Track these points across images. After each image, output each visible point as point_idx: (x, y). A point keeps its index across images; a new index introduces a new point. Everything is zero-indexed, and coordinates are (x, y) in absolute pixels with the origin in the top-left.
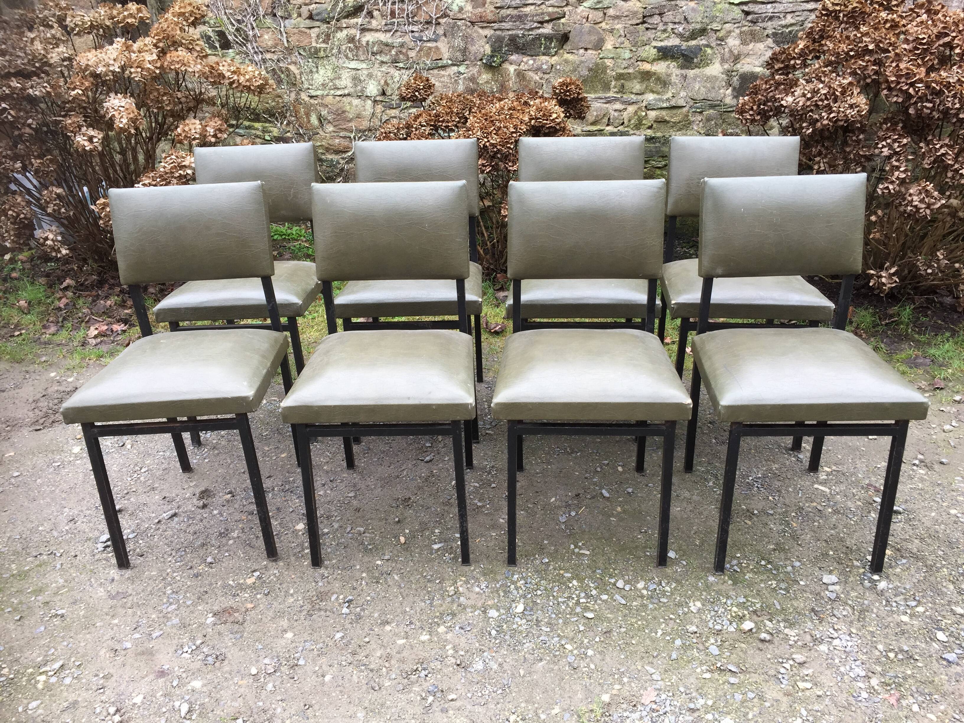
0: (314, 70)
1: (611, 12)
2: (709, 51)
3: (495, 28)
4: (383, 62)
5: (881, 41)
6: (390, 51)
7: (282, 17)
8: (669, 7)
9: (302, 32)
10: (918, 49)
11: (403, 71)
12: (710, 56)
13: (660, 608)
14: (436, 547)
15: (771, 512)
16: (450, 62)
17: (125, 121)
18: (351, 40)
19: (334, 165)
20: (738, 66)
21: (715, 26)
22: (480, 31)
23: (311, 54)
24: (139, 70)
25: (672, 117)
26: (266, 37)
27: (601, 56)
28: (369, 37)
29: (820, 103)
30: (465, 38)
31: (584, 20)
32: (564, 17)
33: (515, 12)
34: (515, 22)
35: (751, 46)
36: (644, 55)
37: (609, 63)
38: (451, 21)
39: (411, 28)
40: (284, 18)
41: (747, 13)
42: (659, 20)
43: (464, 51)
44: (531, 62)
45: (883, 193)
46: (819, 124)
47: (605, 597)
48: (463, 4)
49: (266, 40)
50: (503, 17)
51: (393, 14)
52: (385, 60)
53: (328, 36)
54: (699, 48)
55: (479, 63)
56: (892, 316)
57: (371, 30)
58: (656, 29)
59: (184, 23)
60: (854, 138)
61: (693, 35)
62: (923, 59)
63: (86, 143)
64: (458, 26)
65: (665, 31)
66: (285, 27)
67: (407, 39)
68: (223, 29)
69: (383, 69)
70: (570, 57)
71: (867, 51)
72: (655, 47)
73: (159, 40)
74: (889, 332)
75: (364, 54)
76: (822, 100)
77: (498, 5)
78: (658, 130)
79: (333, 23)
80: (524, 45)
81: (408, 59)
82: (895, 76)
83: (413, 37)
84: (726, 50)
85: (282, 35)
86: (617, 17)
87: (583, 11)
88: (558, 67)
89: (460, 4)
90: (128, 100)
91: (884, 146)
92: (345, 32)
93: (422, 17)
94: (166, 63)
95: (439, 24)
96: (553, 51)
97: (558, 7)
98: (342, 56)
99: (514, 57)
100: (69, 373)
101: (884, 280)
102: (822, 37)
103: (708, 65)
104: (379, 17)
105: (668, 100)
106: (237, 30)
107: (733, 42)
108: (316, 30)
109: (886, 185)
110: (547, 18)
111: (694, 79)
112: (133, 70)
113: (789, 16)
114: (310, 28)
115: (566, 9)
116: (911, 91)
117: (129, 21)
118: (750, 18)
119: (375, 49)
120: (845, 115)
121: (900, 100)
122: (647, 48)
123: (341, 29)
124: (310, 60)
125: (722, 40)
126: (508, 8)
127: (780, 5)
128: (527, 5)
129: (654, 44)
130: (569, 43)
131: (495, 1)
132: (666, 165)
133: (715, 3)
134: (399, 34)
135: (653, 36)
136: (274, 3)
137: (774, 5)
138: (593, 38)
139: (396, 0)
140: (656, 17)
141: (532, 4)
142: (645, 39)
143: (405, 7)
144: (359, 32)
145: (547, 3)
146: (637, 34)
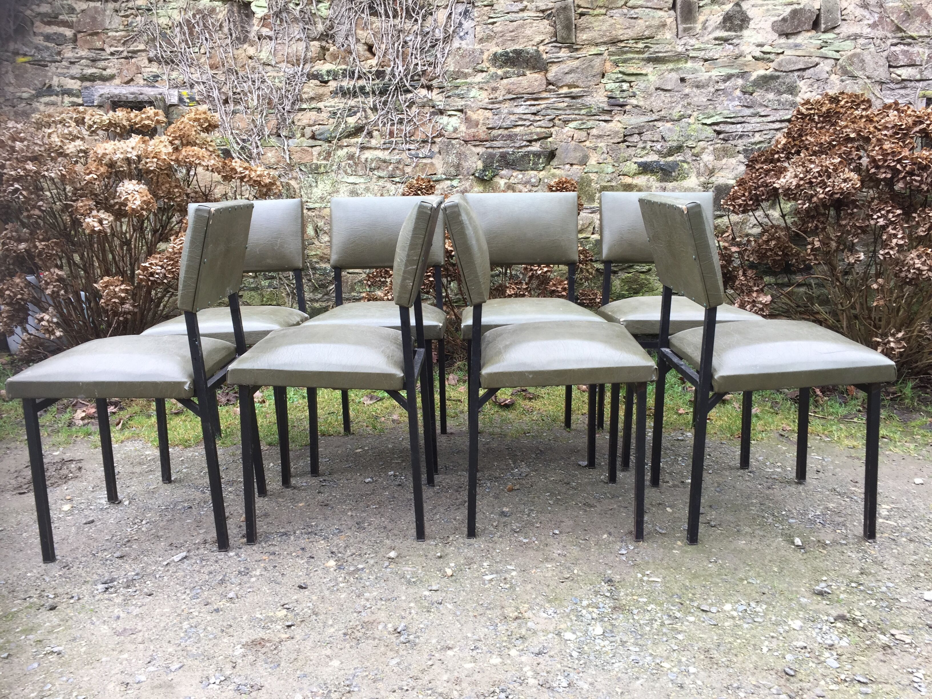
0: (314, 184)
1: (594, 132)
2: (685, 166)
3: (487, 146)
4: (380, 177)
5: (860, 131)
6: (387, 167)
7: (286, 137)
8: (647, 128)
9: (304, 150)
10: (898, 134)
11: (399, 185)
12: (686, 171)
13: (756, 628)
14: (488, 578)
15: (844, 542)
16: (444, 177)
17: (138, 202)
18: (351, 157)
19: (327, 273)
20: (713, 179)
21: (690, 143)
22: (473, 149)
23: (312, 170)
24: (155, 160)
26: (269, 154)
27: (586, 171)
28: (368, 155)
29: (814, 180)
30: (459, 155)
31: (570, 139)
32: (551, 136)
33: (506, 132)
34: (505, 140)
35: (724, 161)
36: (625, 170)
37: (593, 176)
38: (446, 140)
39: (408, 146)
40: (288, 138)
41: (719, 133)
42: (638, 139)
43: (458, 167)
44: (520, 176)
45: (885, 258)
46: (815, 199)
47: (692, 619)
48: (457, 125)
49: (269, 157)
50: (494, 137)
51: (391, 134)
52: (382, 175)
53: (329, 154)
54: (676, 164)
55: (471, 177)
56: (894, 393)
57: (371, 148)
58: (635, 147)
59: (199, 128)
60: (849, 211)
61: (671, 152)
62: (904, 142)
63: (96, 224)
64: (453, 145)
65: (644, 148)
66: (288, 145)
67: (404, 156)
68: (228, 147)
69: (380, 184)
70: (557, 172)
71: (848, 139)
72: (635, 163)
73: (175, 138)
75: (362, 170)
76: (816, 178)
77: (490, 126)
79: (334, 142)
80: (514, 161)
81: (404, 174)
82: (882, 155)
83: (410, 154)
84: (702, 165)
85: (285, 153)
86: (599, 137)
87: (568, 131)
88: (546, 181)
89: (455, 125)
90: (141, 186)
91: (879, 217)
92: (345, 150)
93: (419, 136)
94: (181, 157)
95: (435, 142)
96: (541, 166)
97: (546, 128)
98: (341, 171)
99: (504, 172)
100: (55, 448)
101: (892, 345)
102: (800, 136)
103: (685, 178)
104: (379, 137)
106: (242, 148)
107: (707, 158)
108: (318, 148)
109: (886, 251)
110: (535, 137)
112: (148, 160)
113: (757, 135)
114: (312, 147)
115: (552, 130)
116: (898, 166)
117: (146, 122)
118: (721, 136)
119: (373, 165)
120: (841, 188)
121: (889, 176)
122: (628, 163)
123: (341, 147)
124: (310, 176)
125: (696, 155)
126: (499, 128)
127: (749, 125)
128: (516, 126)
129: (635, 160)
130: (555, 159)
131: (487, 122)
132: (650, 270)
133: (689, 124)
134: (396, 151)
135: (633, 153)
136: (279, 124)
137: (743, 125)
138: (578, 154)
139: (396, 122)
140: (636, 136)
141: (521, 125)
142: (626, 155)
143: (403, 127)
144: (358, 150)
145: (535, 124)
146: (618, 151)
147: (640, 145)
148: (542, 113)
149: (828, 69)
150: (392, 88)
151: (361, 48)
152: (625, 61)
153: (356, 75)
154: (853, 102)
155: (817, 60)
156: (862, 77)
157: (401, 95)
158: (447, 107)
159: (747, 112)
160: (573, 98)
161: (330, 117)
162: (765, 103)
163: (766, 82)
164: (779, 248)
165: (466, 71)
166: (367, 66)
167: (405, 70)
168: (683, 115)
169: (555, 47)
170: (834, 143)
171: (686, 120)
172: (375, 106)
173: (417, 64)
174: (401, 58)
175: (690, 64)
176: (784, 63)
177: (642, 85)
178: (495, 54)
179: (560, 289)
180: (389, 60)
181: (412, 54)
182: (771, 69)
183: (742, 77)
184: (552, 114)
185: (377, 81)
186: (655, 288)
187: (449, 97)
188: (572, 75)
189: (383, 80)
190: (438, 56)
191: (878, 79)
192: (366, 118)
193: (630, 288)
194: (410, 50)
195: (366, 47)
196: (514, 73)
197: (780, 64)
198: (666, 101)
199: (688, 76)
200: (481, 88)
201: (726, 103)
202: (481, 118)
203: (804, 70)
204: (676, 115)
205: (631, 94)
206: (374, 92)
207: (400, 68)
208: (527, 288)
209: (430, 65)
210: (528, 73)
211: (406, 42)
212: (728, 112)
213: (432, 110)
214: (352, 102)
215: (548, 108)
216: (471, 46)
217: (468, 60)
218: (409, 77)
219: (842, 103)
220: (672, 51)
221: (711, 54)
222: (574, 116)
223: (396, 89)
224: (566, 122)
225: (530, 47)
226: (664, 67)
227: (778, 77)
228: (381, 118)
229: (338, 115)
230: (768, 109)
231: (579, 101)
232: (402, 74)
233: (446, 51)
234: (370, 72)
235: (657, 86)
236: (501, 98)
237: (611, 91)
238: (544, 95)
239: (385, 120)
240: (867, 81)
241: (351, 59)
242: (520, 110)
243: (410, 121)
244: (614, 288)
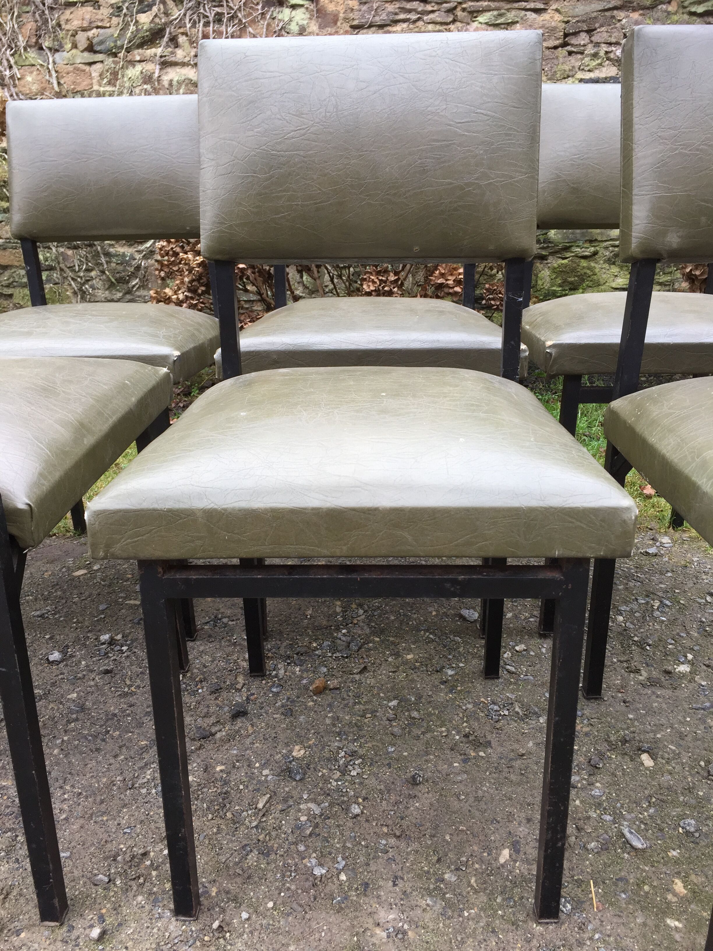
7: (50, 49)
8: (601, 21)
9: (78, 69)
18: (148, 79)
26: (29, 79)
28: (173, 75)
40: (54, 50)
42: (587, 40)
48: (305, 22)
49: (29, 83)
53: (115, 74)
57: (174, 64)
58: (582, 53)
65: (595, 55)
66: (54, 63)
72: (581, 81)
77: (356, 23)
79: (121, 55)
85: (50, 76)
87: (477, 29)
89: (301, 23)
92: (139, 67)
97: (442, 24)
104: (187, 44)
108: (99, 66)
114: (91, 64)
122: (569, 81)
123: (132, 63)
126: (370, 27)
128: (396, 22)
129: (580, 75)
131: (351, 15)
132: (595, 253)
133: (669, 13)
135: (578, 64)
136: (38, 29)
139: (211, 19)
140: (583, 35)
141: (404, 21)
142: (567, 68)
143: (223, 28)
144: (158, 67)
145: (425, 18)
146: (555, 62)
147: (590, 50)
161: (112, 14)
171: (665, 5)
179: (450, 282)
192: (166, 14)
193: (565, 281)
202: (341, 9)
208: (396, 281)
224: (474, 14)
228: (189, 13)
229: (125, 11)
239: (195, 17)
243: (232, 18)
244: (540, 282)
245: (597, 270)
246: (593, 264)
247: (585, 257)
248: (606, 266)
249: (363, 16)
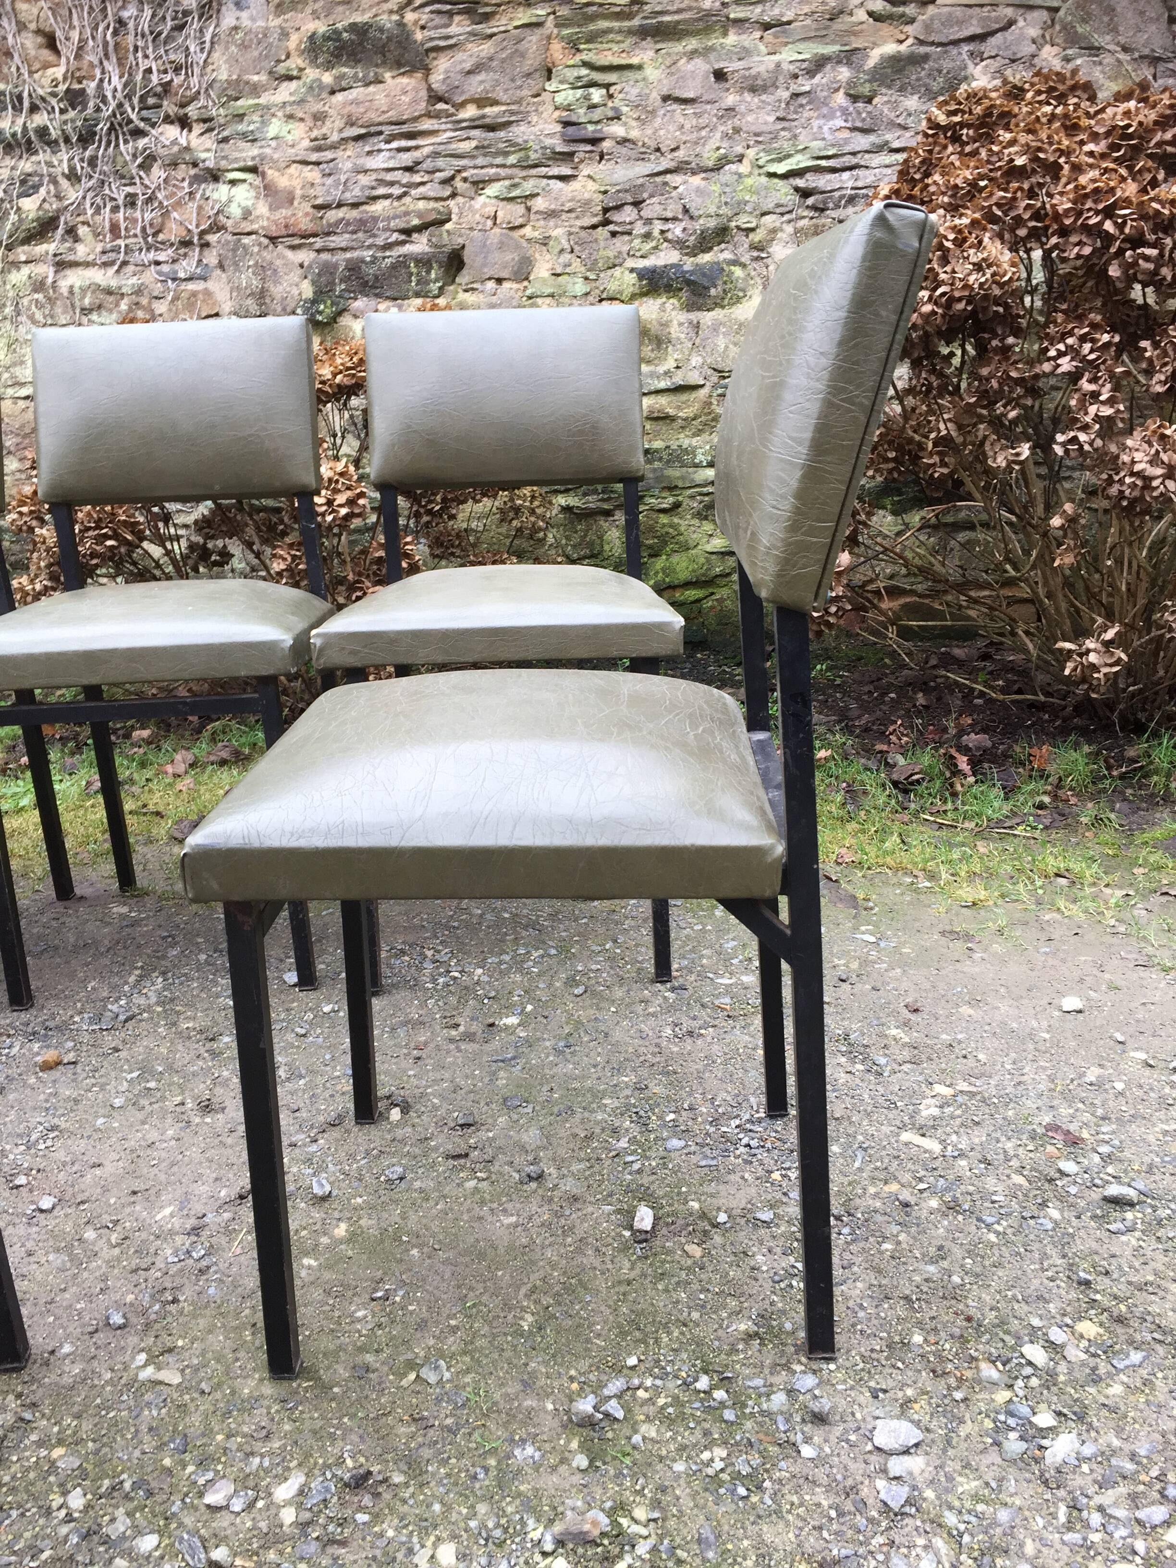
1: (539, 204)
2: (738, 272)
3: (317, 246)
6: (117, 305)
8: (650, 188)
12: (740, 284)
18: (39, 286)
21: (743, 221)
22: (289, 254)
25: (679, 408)
27: (528, 292)
28: (73, 279)
30: (262, 269)
31: (489, 223)
32: (449, 220)
34: (354, 232)
36: (613, 287)
37: (545, 304)
38: (230, 237)
39: (152, 255)
41: (805, 193)
42: (635, 216)
43: (261, 296)
48: (249, 203)
50: (330, 225)
51: (115, 229)
52: (108, 322)
54: (717, 269)
57: (75, 264)
58: (629, 233)
61: (705, 242)
64: (245, 247)
65: (647, 236)
70: (468, 297)
71: (1013, 172)
72: (632, 270)
74: (1129, 791)
77: (319, 201)
78: (657, 435)
79: (1, 253)
80: (376, 277)
81: (153, 317)
83: (159, 273)
84: (772, 268)
86: (551, 214)
87: (485, 205)
89: (244, 203)
91: (1061, 354)
92: (26, 270)
93: (173, 232)
95: (206, 245)
97: (437, 199)
98: (23, 318)
99: (359, 304)
101: (1094, 659)
103: (739, 300)
104: (90, 237)
105: (667, 373)
107: (783, 252)
109: (1072, 435)
110: (416, 222)
111: (715, 328)
115: (452, 203)
116: (1108, 226)
118: (810, 201)
119: (87, 302)
121: (1087, 251)
122: (617, 271)
123: (16, 265)
125: (758, 247)
126: (340, 206)
127: (867, 172)
128: (375, 198)
129: (631, 263)
130: (464, 271)
131: (312, 192)
132: (677, 505)
133: (740, 176)
134: (130, 268)
135: (625, 248)
137: (855, 172)
138: (509, 257)
139: (121, 202)
140: (628, 209)
141: (385, 197)
142: (611, 254)
143: (138, 214)
144: (51, 271)
145: (413, 192)
146: (594, 245)
148: (424, 166)
149: (1034, 32)
150: (102, 127)
151: (30, 42)
152: (592, 38)
153: (26, 104)
154: (1051, 90)
155: (1009, 12)
156: (1111, 47)
157: (126, 142)
158: (223, 164)
159: (863, 142)
160: (491, 128)
162: (899, 121)
163: (900, 71)
164: (890, 443)
165: (256, 78)
166: (46, 82)
167: (125, 86)
168: (725, 157)
169: (439, 12)
170: (982, 183)
171: (733, 167)
172: (72, 169)
173: (149, 71)
174: (114, 59)
175: (732, 39)
176: (937, 25)
177: (633, 92)
178: (312, 37)
180: (91, 65)
181: (136, 49)
182: (910, 41)
183: (849, 63)
184: (447, 166)
185: (72, 114)
186: (692, 544)
187: (225, 140)
188: (482, 76)
189: (84, 109)
190: (192, 49)
191: (1146, 52)
192: (59, 197)
194: (131, 38)
195: (40, 40)
196: (355, 77)
197: (928, 28)
198: (688, 126)
199: (730, 66)
200: (290, 117)
201: (816, 123)
202: (297, 184)
203: (981, 38)
204: (709, 158)
205: (610, 114)
206: (67, 140)
207: (115, 80)
209: (177, 70)
210: (388, 75)
211: (121, 23)
212: (820, 144)
213: (192, 172)
214: (26, 165)
215: (436, 155)
216: (261, 23)
217: (256, 53)
218: (136, 100)
219: (1029, 95)
220: (690, 9)
221: (776, 11)
222: (493, 171)
223: (112, 128)
224: (479, 185)
225: (385, 17)
226: (678, 47)
227: (926, 57)
228: (90, 195)
229: (1, 194)
230: (908, 134)
231: (502, 134)
232: (119, 95)
233: (208, 38)
234: (54, 95)
235: (665, 92)
236: (335, 137)
237: (568, 108)
238: (427, 125)
239: (99, 200)
240: (1122, 56)
241: (13, 69)
242: (378, 162)
243: (150, 200)
244: (607, 548)
245: (683, 529)
246: (676, 520)
247: (663, 511)
248: (696, 522)
249: (328, 192)
